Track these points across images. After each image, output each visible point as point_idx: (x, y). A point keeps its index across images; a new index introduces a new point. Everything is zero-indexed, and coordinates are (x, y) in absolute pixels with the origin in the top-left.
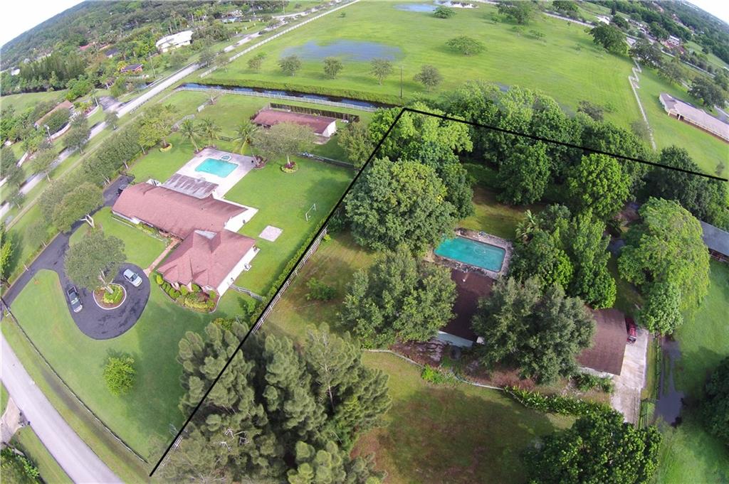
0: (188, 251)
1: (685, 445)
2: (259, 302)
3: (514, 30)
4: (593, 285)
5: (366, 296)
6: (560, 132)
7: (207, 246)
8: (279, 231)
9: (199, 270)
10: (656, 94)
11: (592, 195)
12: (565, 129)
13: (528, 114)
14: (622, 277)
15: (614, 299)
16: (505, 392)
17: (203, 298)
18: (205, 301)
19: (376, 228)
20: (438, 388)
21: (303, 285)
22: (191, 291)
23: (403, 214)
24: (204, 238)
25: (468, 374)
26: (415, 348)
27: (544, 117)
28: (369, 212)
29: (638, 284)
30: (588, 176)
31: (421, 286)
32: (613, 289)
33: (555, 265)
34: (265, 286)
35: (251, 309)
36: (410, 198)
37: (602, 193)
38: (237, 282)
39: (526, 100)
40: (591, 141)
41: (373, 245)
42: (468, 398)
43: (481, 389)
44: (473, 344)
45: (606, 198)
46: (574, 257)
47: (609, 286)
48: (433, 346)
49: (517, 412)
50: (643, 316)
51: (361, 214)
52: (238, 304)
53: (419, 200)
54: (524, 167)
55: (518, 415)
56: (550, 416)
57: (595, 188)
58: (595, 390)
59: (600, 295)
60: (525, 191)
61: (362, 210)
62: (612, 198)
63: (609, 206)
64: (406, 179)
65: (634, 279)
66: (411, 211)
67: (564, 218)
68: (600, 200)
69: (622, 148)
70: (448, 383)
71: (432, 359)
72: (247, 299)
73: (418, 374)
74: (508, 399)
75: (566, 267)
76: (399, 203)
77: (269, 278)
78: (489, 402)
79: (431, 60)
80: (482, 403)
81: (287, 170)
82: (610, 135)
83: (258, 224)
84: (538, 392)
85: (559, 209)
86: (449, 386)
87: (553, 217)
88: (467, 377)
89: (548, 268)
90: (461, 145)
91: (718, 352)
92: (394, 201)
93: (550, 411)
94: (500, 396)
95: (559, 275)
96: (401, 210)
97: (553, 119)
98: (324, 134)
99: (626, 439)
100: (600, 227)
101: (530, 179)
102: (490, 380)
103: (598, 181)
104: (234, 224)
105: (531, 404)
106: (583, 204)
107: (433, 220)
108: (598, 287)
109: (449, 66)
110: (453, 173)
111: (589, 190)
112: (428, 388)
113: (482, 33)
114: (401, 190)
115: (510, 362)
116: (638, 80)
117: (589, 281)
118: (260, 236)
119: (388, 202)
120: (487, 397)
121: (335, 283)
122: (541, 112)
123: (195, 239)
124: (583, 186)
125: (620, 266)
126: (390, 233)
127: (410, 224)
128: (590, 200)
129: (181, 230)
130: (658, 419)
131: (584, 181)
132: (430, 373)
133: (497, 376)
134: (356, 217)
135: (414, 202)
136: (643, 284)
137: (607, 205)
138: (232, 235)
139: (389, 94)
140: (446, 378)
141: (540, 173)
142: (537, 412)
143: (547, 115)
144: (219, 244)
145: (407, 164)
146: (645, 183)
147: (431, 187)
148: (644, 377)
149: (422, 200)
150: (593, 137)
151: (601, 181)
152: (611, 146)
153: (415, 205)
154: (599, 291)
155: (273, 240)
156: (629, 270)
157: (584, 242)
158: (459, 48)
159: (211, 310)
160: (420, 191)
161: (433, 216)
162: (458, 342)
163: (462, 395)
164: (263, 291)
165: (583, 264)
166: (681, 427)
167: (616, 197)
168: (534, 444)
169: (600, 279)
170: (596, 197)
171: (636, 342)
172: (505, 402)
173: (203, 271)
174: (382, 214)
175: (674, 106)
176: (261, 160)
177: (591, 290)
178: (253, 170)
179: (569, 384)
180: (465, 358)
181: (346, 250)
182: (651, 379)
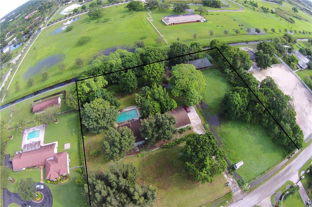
0: (51, 167)
2: (81, 168)
3: (98, 22)
4: (168, 105)
5: (111, 147)
6: (133, 61)
7: (54, 162)
8: (69, 144)
9: (58, 171)
10: (160, 19)
11: (153, 77)
13: (120, 61)
16: (162, 147)
17: (65, 178)
18: (66, 178)
19: (98, 126)
20: (144, 158)
21: (89, 154)
23: (103, 118)
24: (51, 160)
28: (93, 123)
29: (181, 95)
30: (149, 72)
31: (122, 136)
32: (174, 102)
33: (153, 106)
34: (79, 162)
35: (81, 171)
36: (101, 112)
37: (155, 75)
38: (70, 167)
39: (117, 56)
40: (144, 58)
41: (99, 131)
42: (154, 155)
43: (156, 151)
44: (145, 141)
45: (158, 76)
46: (158, 100)
47: (173, 102)
48: (135, 148)
49: (170, 150)
50: (188, 104)
51: (91, 125)
52: (76, 173)
53: (105, 111)
56: (179, 145)
57: (153, 75)
58: (187, 131)
59: (171, 106)
60: (132, 88)
61: (90, 124)
62: (160, 75)
63: (160, 78)
64: (97, 107)
66: (104, 116)
67: (148, 90)
68: (156, 77)
69: (156, 55)
71: (137, 152)
72: (77, 169)
73: (137, 158)
75: (157, 105)
76: (100, 115)
77: (78, 160)
78: (160, 152)
79: (75, 53)
80: (158, 154)
81: (56, 123)
82: (150, 53)
83: (61, 146)
84: (171, 142)
85: (145, 88)
86: (147, 155)
87: (145, 92)
88: (150, 149)
89: (152, 109)
90: (104, 84)
91: (221, 97)
92: (98, 116)
93: (178, 144)
94: (162, 149)
95: (156, 108)
96: (102, 117)
97: (129, 58)
98: (59, 103)
99: (201, 139)
100: (160, 87)
101: (131, 84)
102: (156, 147)
103: (153, 72)
104: (56, 151)
105: (172, 146)
106: (151, 81)
107: (111, 114)
108: (170, 104)
109: (82, 52)
111: (151, 77)
112: (142, 160)
113: (87, 30)
114: (98, 111)
115: (158, 139)
116: (151, 17)
117: (166, 105)
118: (65, 149)
119: (96, 117)
120: (159, 151)
121: (97, 149)
122: (124, 58)
123: (49, 163)
124: (149, 76)
125: (173, 94)
128: (153, 79)
129: (42, 162)
130: (212, 126)
131: (148, 75)
132: (140, 155)
133: (157, 145)
134: (90, 127)
135: (103, 112)
136: (183, 95)
137: (159, 78)
138: (59, 154)
139: (69, 75)
140: (145, 154)
141: (134, 80)
143: (126, 58)
144: (57, 159)
145: (94, 102)
147: (105, 105)
148: (199, 118)
150: (144, 56)
151: (154, 72)
152: (152, 57)
153: (104, 114)
155: (69, 148)
157: (158, 95)
158: (82, 43)
159: (70, 179)
160: (103, 108)
161: (111, 113)
162: (140, 143)
163: (152, 155)
164: (79, 164)
165: (161, 101)
168: (180, 155)
169: (169, 102)
170: (154, 77)
171: (191, 111)
172: (165, 150)
173: (60, 170)
174: (97, 121)
175: (169, 21)
176: (46, 124)
177: (168, 107)
178: (46, 129)
179: (178, 134)
180: (145, 145)
181: (92, 138)
182: (202, 118)
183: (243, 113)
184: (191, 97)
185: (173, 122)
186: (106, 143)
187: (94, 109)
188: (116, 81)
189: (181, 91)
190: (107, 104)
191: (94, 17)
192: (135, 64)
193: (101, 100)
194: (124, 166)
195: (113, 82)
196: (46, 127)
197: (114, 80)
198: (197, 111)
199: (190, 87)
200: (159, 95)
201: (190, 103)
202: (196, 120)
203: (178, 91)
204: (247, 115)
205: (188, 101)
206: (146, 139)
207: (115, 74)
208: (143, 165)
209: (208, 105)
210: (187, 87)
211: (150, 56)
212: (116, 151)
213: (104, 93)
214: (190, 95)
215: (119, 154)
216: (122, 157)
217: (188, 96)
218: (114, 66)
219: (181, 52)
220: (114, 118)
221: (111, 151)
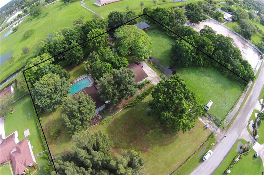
0: (16, 160)
1: (183, 75)
2: (46, 153)
3: (38, 18)
4: (120, 63)
5: (70, 120)
6: (75, 34)
7: (18, 153)
8: (28, 130)
10: (93, 4)
11: (98, 43)
12: (76, 32)
13: (62, 37)
14: (124, 55)
15: (128, 62)
16: (126, 107)
17: (33, 168)
19: (52, 102)
20: (110, 123)
21: (50, 136)
22: (28, 170)
23: (55, 92)
24: (15, 152)
25: (113, 113)
26: (93, 121)
27: (68, 34)
28: (46, 100)
29: (130, 53)
31: (80, 103)
32: (125, 59)
33: (105, 67)
34: (42, 148)
36: (53, 86)
37: (100, 40)
38: (34, 155)
39: (59, 33)
40: (86, 29)
41: (55, 108)
42: (120, 117)
43: (120, 113)
44: (105, 105)
45: (102, 40)
46: (108, 61)
47: (124, 60)
48: (97, 116)
49: (135, 108)
50: (139, 59)
51: (44, 103)
52: (42, 159)
53: (55, 84)
54: (73, 51)
55: (135, 109)
57: (97, 40)
58: (146, 85)
59: (124, 64)
61: (43, 101)
62: (104, 39)
63: (105, 42)
64: (47, 82)
65: (128, 53)
66: (56, 89)
67: (96, 54)
68: (101, 42)
69: (96, 24)
70: (111, 120)
71: (100, 119)
72: (42, 155)
73: (102, 126)
74: (129, 108)
75: (109, 65)
76: (51, 90)
77: (40, 145)
78: (126, 113)
79: (21, 46)
80: (124, 115)
81: (12, 112)
82: (90, 23)
83: (21, 134)
84: (133, 99)
85: (92, 54)
86: (112, 120)
87: (93, 57)
88: (114, 113)
89: (104, 69)
90: (51, 61)
92: (49, 90)
93: (142, 100)
94: (126, 109)
95: (109, 68)
96: (53, 91)
97: (71, 32)
98: (12, 93)
100: (108, 49)
102: (119, 109)
104: (17, 140)
105: (135, 103)
106: (97, 47)
107: (63, 86)
108: (121, 62)
109: (27, 44)
110: (57, 69)
111: (96, 42)
112: (108, 126)
113: (30, 26)
114: (49, 86)
115: (120, 99)
116: (84, 4)
117: (118, 63)
118: (25, 137)
119: (48, 92)
120: (124, 113)
121: (56, 128)
122: (66, 33)
123: (14, 155)
124: (94, 43)
125: (121, 53)
126: (56, 100)
127: (59, 92)
128: (98, 45)
129: (7, 157)
132: (104, 123)
133: (119, 106)
134: (44, 105)
135: (55, 86)
136: (131, 52)
138: (20, 143)
139: (18, 65)
140: (109, 119)
141: (79, 49)
142: (138, 103)
143: (68, 33)
144: (20, 149)
145: (43, 77)
146: (109, 28)
147: (55, 78)
148: (154, 71)
149: (56, 83)
150: (85, 28)
152: (93, 26)
153: (56, 86)
154: (123, 63)
155: (29, 134)
156: (125, 52)
157: (107, 55)
158: (27, 36)
159: (39, 169)
160: (54, 81)
162: (101, 108)
163: (118, 119)
164: (43, 149)
165: (112, 61)
166: (177, 72)
167: (105, 38)
169: (120, 60)
170: (99, 43)
171: (143, 66)
172: (129, 109)
173: (25, 161)
174: (49, 97)
175: (101, 2)
176: (4, 116)
177: (120, 64)
178: (5, 121)
179: (138, 90)
180: (107, 110)
181: (49, 117)
182: (156, 70)
183: (194, 57)
184: (141, 52)
185: (132, 74)
186: (64, 115)
187: (45, 84)
188: (62, 57)
189: (129, 49)
190: (57, 77)
191: (35, 15)
192: (78, 36)
193: (49, 74)
194: (92, 136)
195: (59, 58)
196: (4, 119)
197: (60, 56)
198: (150, 66)
199: (138, 43)
200: (109, 56)
201: (141, 58)
202: (151, 73)
203: (126, 49)
204: (199, 58)
205: (139, 57)
206: (107, 102)
207: (60, 50)
208: (111, 131)
209: (158, 59)
210: (135, 43)
211: (91, 26)
212: (77, 123)
213: (52, 68)
214: (139, 50)
215: (80, 125)
216: (86, 129)
217: (138, 51)
218: (58, 42)
219: (120, 18)
220: (67, 90)
221: (72, 123)
